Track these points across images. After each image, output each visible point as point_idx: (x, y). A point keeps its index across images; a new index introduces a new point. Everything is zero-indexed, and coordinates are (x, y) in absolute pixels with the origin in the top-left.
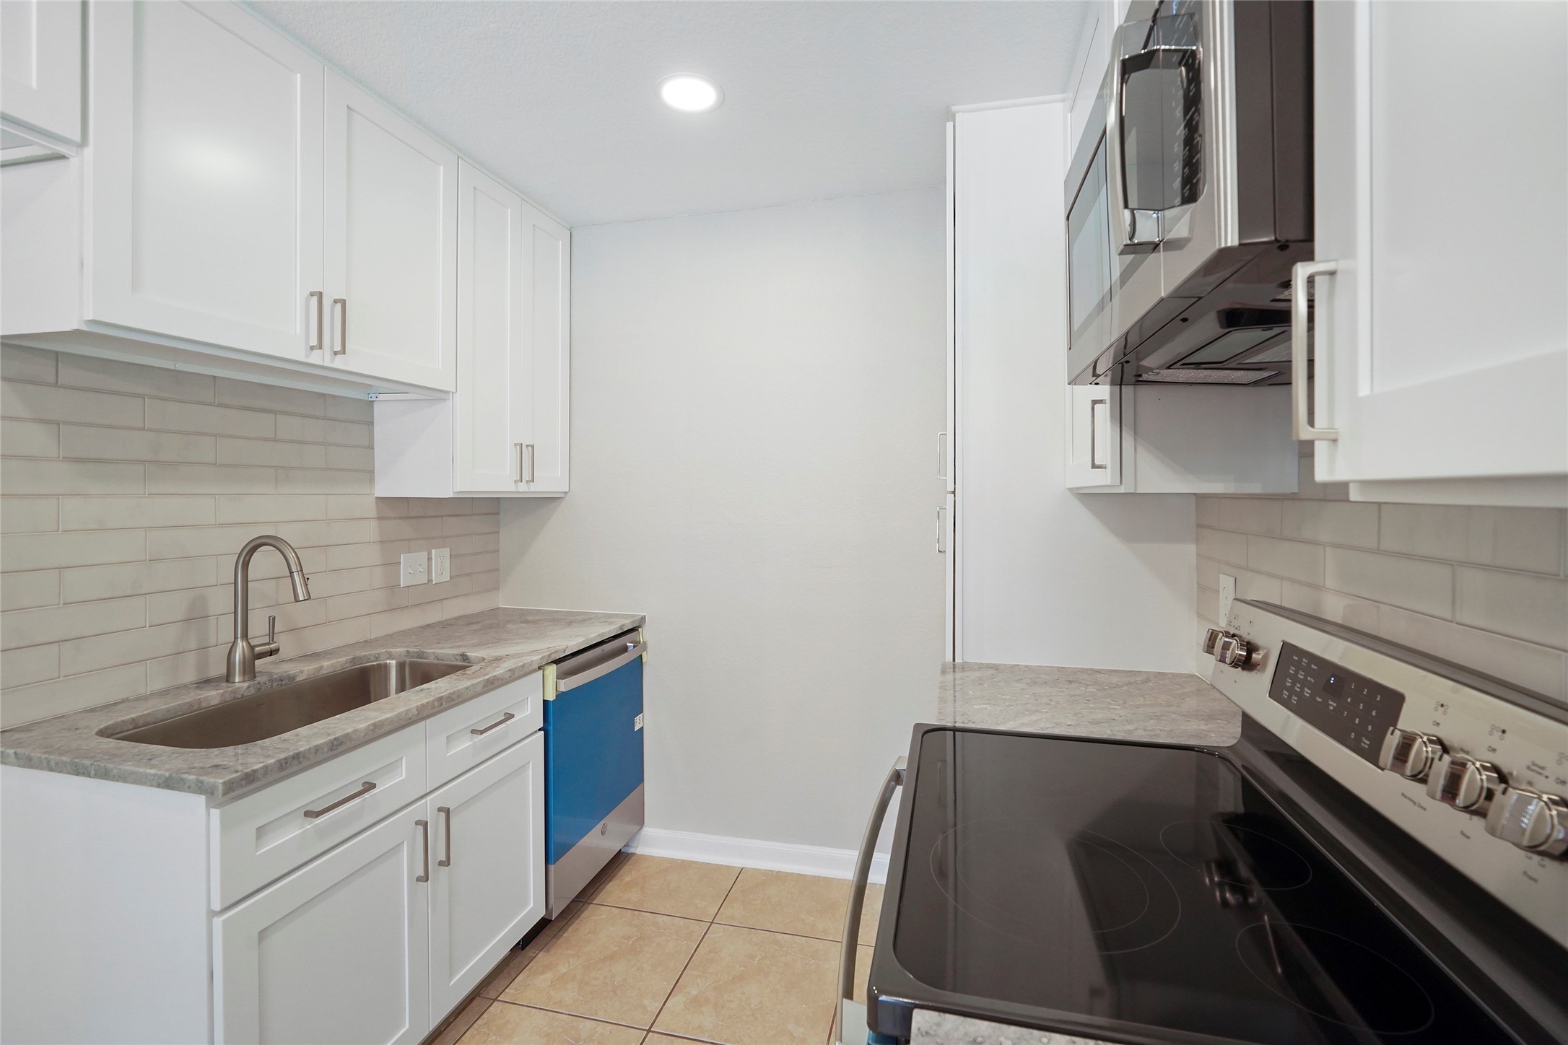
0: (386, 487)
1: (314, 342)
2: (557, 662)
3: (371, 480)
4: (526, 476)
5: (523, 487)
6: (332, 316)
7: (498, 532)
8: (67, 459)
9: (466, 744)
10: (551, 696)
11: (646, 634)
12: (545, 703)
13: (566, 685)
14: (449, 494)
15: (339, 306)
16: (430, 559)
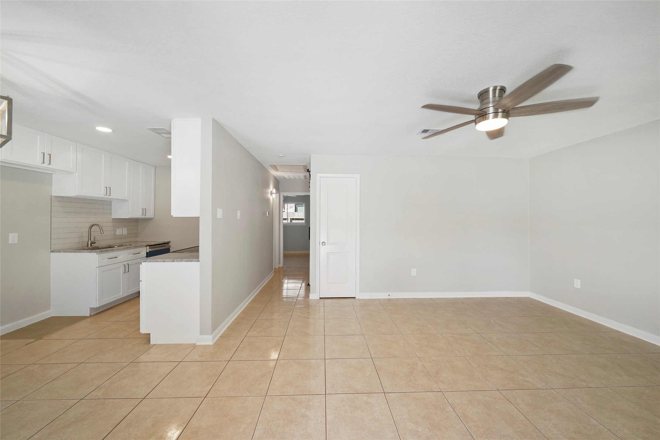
0: (114, 216)
1: (105, 194)
2: (149, 246)
3: (111, 215)
4: (144, 214)
5: (143, 216)
6: (108, 190)
7: (138, 226)
8: (64, 212)
9: (131, 255)
10: (148, 252)
11: (171, 244)
12: (147, 253)
13: (150, 250)
14: (128, 218)
15: (109, 188)
16: (123, 230)
